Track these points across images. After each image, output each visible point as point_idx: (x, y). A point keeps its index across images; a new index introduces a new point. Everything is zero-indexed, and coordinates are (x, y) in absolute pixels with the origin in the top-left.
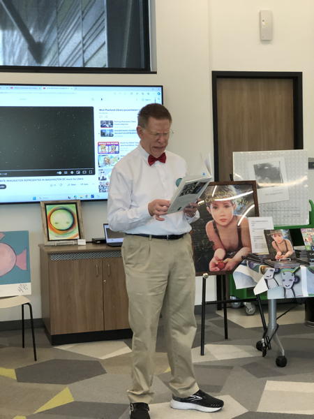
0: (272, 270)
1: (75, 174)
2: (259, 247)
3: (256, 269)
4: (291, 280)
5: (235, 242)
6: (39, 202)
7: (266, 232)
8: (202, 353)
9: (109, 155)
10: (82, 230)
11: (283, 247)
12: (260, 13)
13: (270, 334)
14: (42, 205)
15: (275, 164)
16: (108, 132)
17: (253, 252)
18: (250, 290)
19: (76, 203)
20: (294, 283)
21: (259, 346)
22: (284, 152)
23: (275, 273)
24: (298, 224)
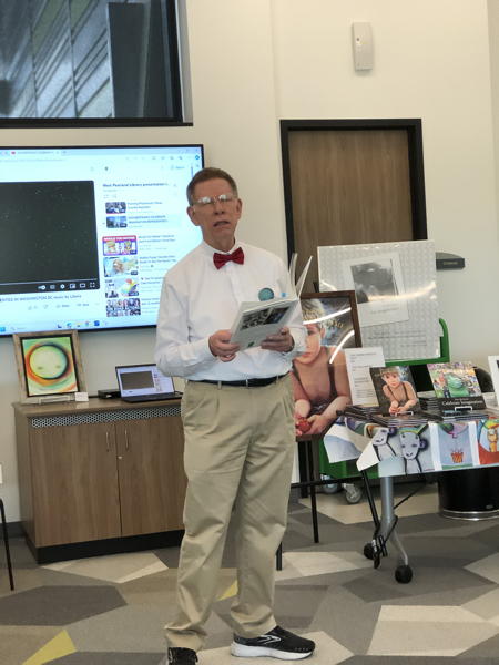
0: (384, 431)
1: (67, 289)
2: (363, 396)
3: (359, 430)
4: (414, 446)
5: (325, 389)
6: (11, 336)
7: (374, 371)
8: (279, 567)
9: (122, 258)
10: (82, 378)
11: (399, 394)
12: (353, 28)
13: (384, 532)
14: (16, 339)
15: (384, 265)
16: (118, 221)
17: (354, 403)
18: (352, 464)
19: (70, 335)
20: (420, 450)
21: (368, 552)
22: (397, 244)
23: (390, 436)
24: (424, 357)
